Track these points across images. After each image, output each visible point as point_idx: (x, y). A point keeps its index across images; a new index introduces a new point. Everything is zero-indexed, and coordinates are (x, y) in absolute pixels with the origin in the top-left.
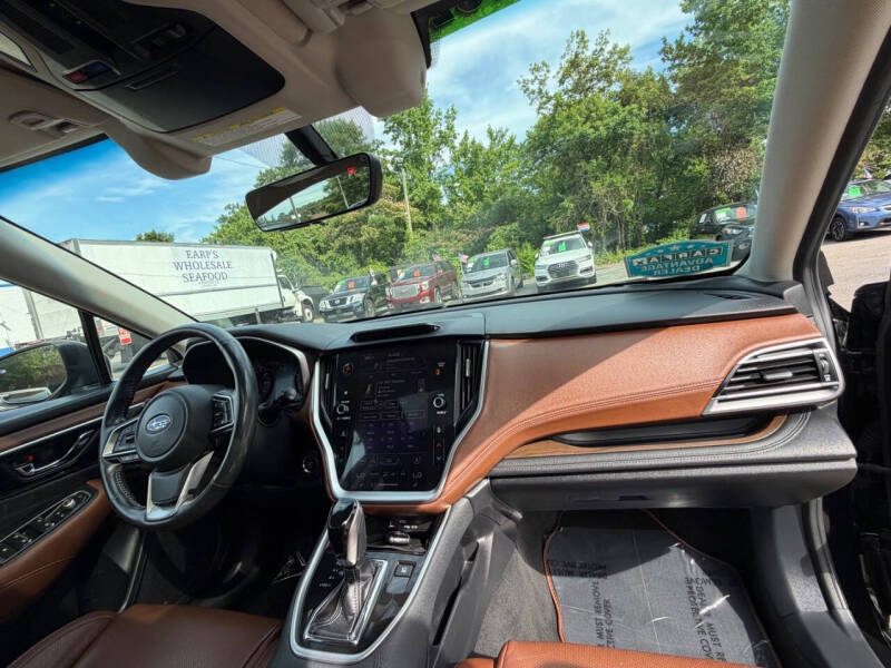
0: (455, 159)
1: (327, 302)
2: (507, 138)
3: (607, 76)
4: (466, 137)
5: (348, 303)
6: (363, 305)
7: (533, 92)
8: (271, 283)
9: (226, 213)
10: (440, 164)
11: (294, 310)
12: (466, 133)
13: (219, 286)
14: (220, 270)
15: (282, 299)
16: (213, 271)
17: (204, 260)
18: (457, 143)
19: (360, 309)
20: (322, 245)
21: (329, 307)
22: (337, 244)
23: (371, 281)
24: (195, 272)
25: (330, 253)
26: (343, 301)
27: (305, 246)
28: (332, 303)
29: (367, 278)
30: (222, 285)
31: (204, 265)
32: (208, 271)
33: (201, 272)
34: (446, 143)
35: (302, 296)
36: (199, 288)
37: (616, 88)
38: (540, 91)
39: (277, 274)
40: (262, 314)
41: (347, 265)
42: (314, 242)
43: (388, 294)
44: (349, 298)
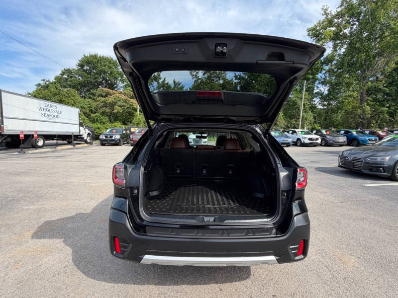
0: (159, 88)
1: (104, 136)
2: (181, 86)
3: (219, 77)
4: (164, 80)
5: (113, 138)
6: (119, 140)
7: (194, 75)
8: (76, 123)
9: (42, 83)
10: (152, 88)
11: (83, 136)
12: (165, 78)
13: (55, 121)
14: (57, 114)
15: (80, 131)
16: (54, 114)
17: (51, 109)
18: (160, 81)
19: (118, 141)
20: (94, 109)
21: (104, 138)
22: (101, 111)
23: (123, 131)
24: (47, 113)
25: (97, 114)
26: (111, 137)
27: (85, 109)
28: (106, 137)
29: (121, 130)
30: (56, 120)
31: (51, 111)
32: (52, 114)
33: (49, 113)
34: (156, 81)
35: (88, 131)
36: (47, 120)
37: (221, 82)
38: (196, 76)
39: (79, 120)
40: (75, 135)
41: (104, 121)
42: (90, 107)
43: (131, 137)
44: (114, 136)
